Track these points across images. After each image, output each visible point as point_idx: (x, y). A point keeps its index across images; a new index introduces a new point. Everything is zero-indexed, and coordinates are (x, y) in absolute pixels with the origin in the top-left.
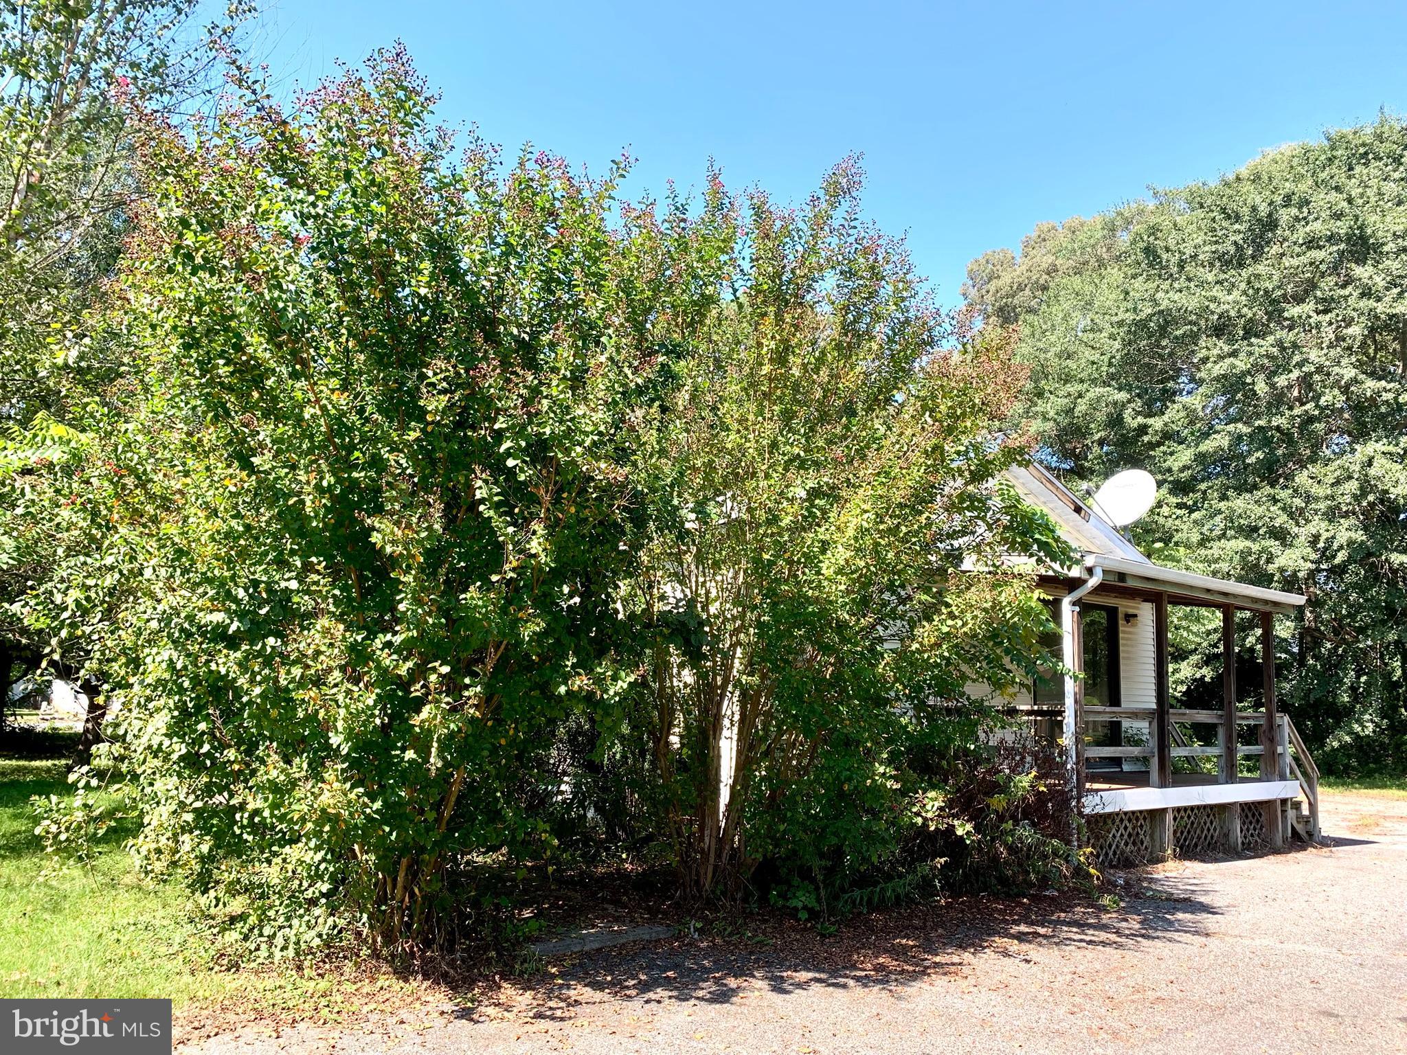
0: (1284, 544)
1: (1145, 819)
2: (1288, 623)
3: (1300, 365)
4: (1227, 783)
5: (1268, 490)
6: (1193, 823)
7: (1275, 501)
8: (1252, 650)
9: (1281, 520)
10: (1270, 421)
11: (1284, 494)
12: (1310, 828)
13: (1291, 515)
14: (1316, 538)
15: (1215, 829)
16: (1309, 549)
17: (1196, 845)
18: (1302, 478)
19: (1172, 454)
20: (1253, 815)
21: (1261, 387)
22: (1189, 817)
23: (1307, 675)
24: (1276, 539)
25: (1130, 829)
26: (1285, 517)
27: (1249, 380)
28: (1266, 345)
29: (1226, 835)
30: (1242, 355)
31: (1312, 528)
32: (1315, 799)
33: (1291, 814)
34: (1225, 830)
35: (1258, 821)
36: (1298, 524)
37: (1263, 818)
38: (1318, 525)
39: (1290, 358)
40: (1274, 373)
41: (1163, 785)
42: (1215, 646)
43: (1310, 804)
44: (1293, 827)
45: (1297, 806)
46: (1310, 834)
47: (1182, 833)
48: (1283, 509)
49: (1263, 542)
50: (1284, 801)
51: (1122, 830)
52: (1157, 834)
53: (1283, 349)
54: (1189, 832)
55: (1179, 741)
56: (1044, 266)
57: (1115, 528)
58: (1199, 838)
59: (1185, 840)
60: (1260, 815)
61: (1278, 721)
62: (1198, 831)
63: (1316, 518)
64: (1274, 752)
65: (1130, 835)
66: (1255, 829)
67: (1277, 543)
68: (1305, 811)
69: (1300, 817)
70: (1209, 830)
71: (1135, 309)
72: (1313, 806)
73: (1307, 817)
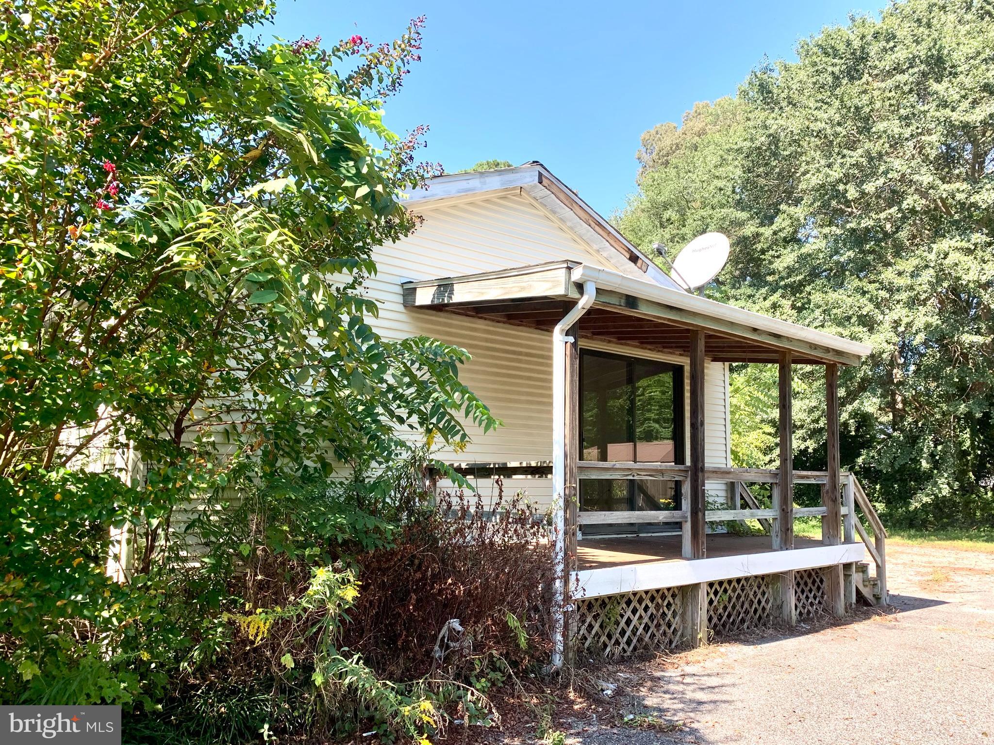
0: (871, 330)
1: (674, 596)
2: (875, 400)
3: (886, 173)
4: (781, 549)
5: (856, 283)
6: (739, 597)
7: (864, 293)
8: (845, 424)
9: (868, 308)
10: (859, 224)
11: (871, 287)
12: (877, 591)
13: (878, 306)
14: (897, 323)
15: (767, 601)
16: (892, 334)
17: (743, 621)
18: (888, 275)
19: (778, 257)
20: (814, 582)
21: (852, 193)
22: (734, 590)
23: (892, 445)
24: (864, 326)
25: (652, 609)
26: (871, 306)
27: (841, 187)
28: (856, 156)
29: (780, 607)
30: (836, 167)
31: (894, 315)
32: (883, 561)
33: (856, 578)
34: (779, 602)
35: (819, 588)
36: (883, 313)
37: (825, 584)
38: (899, 312)
39: (877, 168)
40: (862, 182)
41: (696, 555)
42: (816, 421)
43: (878, 566)
44: (857, 590)
45: (862, 568)
46: (877, 598)
47: (725, 608)
48: (871, 300)
49: (852, 328)
50: (847, 566)
51: (641, 611)
52: (689, 613)
53: (871, 159)
54: (734, 607)
55: (750, 503)
56: (696, 129)
57: (689, 291)
58: (747, 612)
59: (729, 616)
60: (822, 581)
61: (842, 480)
62: (746, 605)
63: (898, 306)
64: (836, 513)
65: (652, 618)
66: (815, 597)
67: (865, 329)
68: (872, 572)
69: (866, 581)
70: (759, 602)
71: (751, 139)
72: (880, 568)
73: (875, 580)
